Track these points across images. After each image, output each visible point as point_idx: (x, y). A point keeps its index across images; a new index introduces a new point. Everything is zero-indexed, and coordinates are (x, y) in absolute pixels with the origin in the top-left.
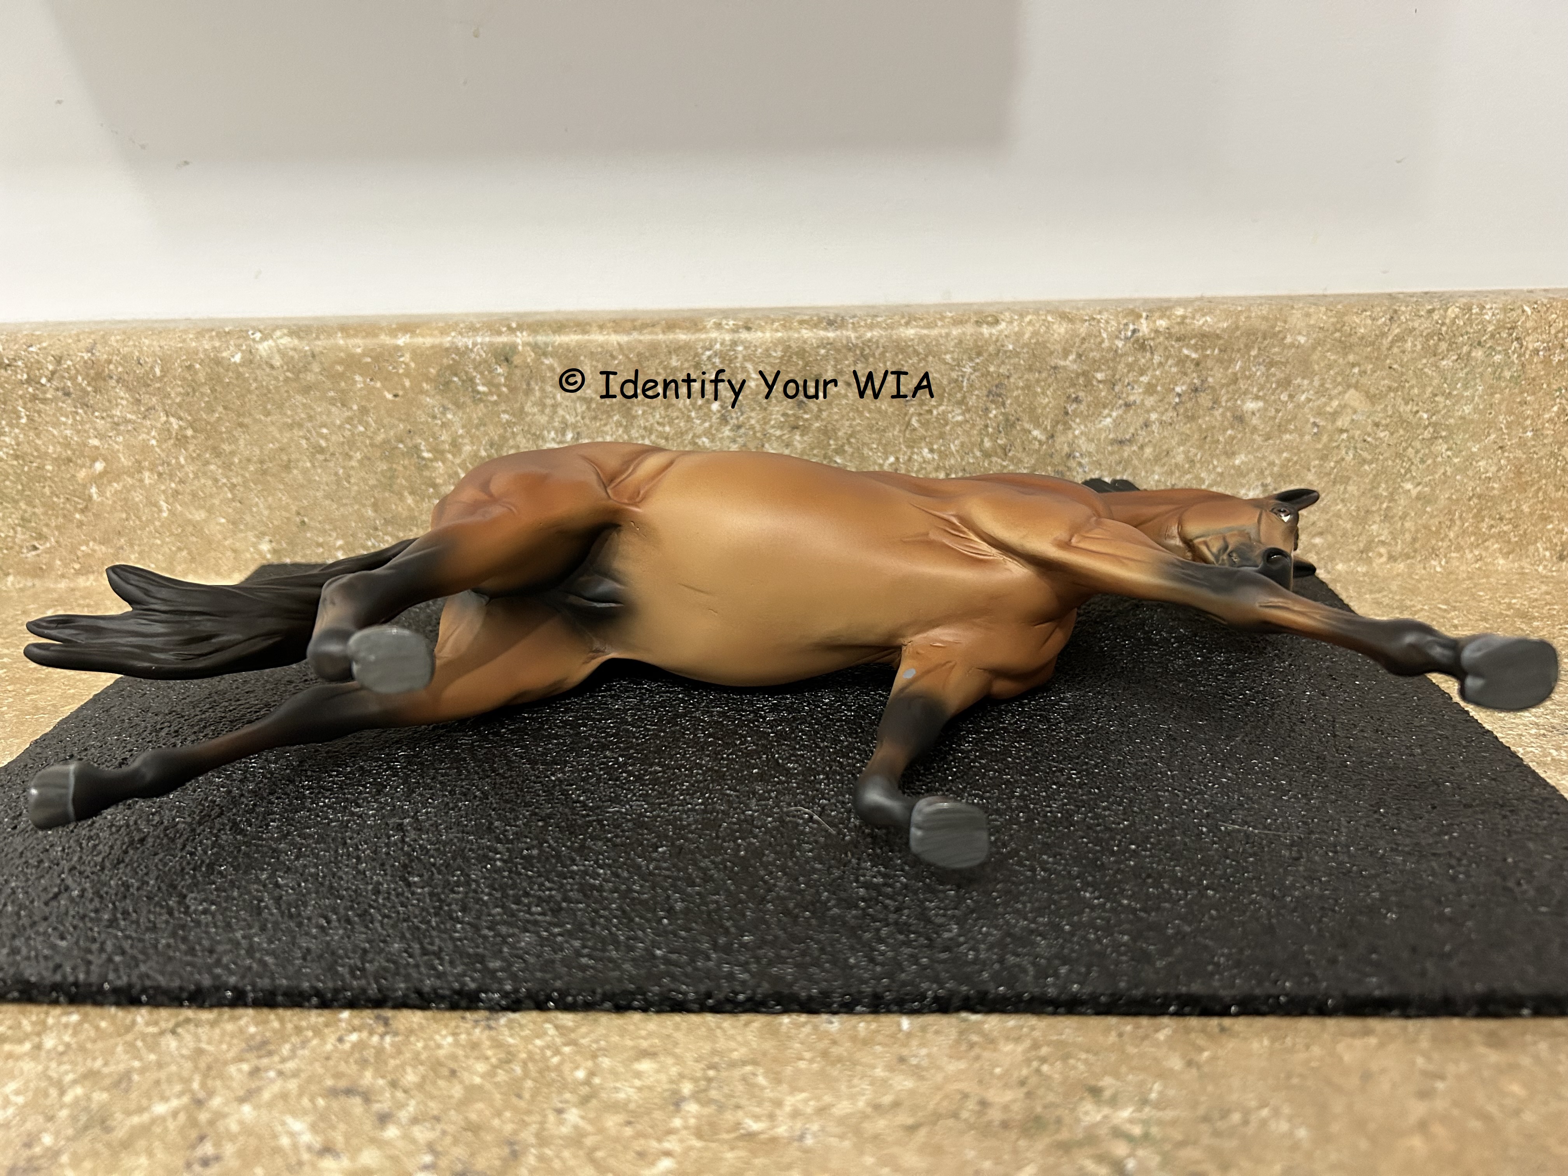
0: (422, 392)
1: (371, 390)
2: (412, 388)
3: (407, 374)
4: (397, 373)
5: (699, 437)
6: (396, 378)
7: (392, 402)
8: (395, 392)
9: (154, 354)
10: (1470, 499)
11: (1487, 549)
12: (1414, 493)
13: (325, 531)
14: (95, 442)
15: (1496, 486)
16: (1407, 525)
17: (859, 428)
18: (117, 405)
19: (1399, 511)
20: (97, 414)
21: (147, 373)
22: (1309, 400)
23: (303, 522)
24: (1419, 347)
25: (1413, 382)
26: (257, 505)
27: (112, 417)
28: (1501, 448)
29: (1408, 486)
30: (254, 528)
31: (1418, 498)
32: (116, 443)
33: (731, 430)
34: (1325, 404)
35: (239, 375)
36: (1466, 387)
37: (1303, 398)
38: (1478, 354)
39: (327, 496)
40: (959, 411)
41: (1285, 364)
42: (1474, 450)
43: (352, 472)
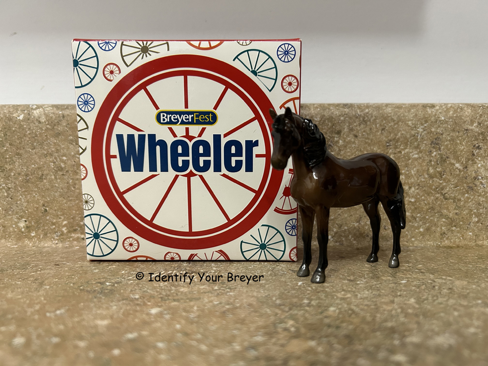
35: (21, 126)
40: (416, 152)
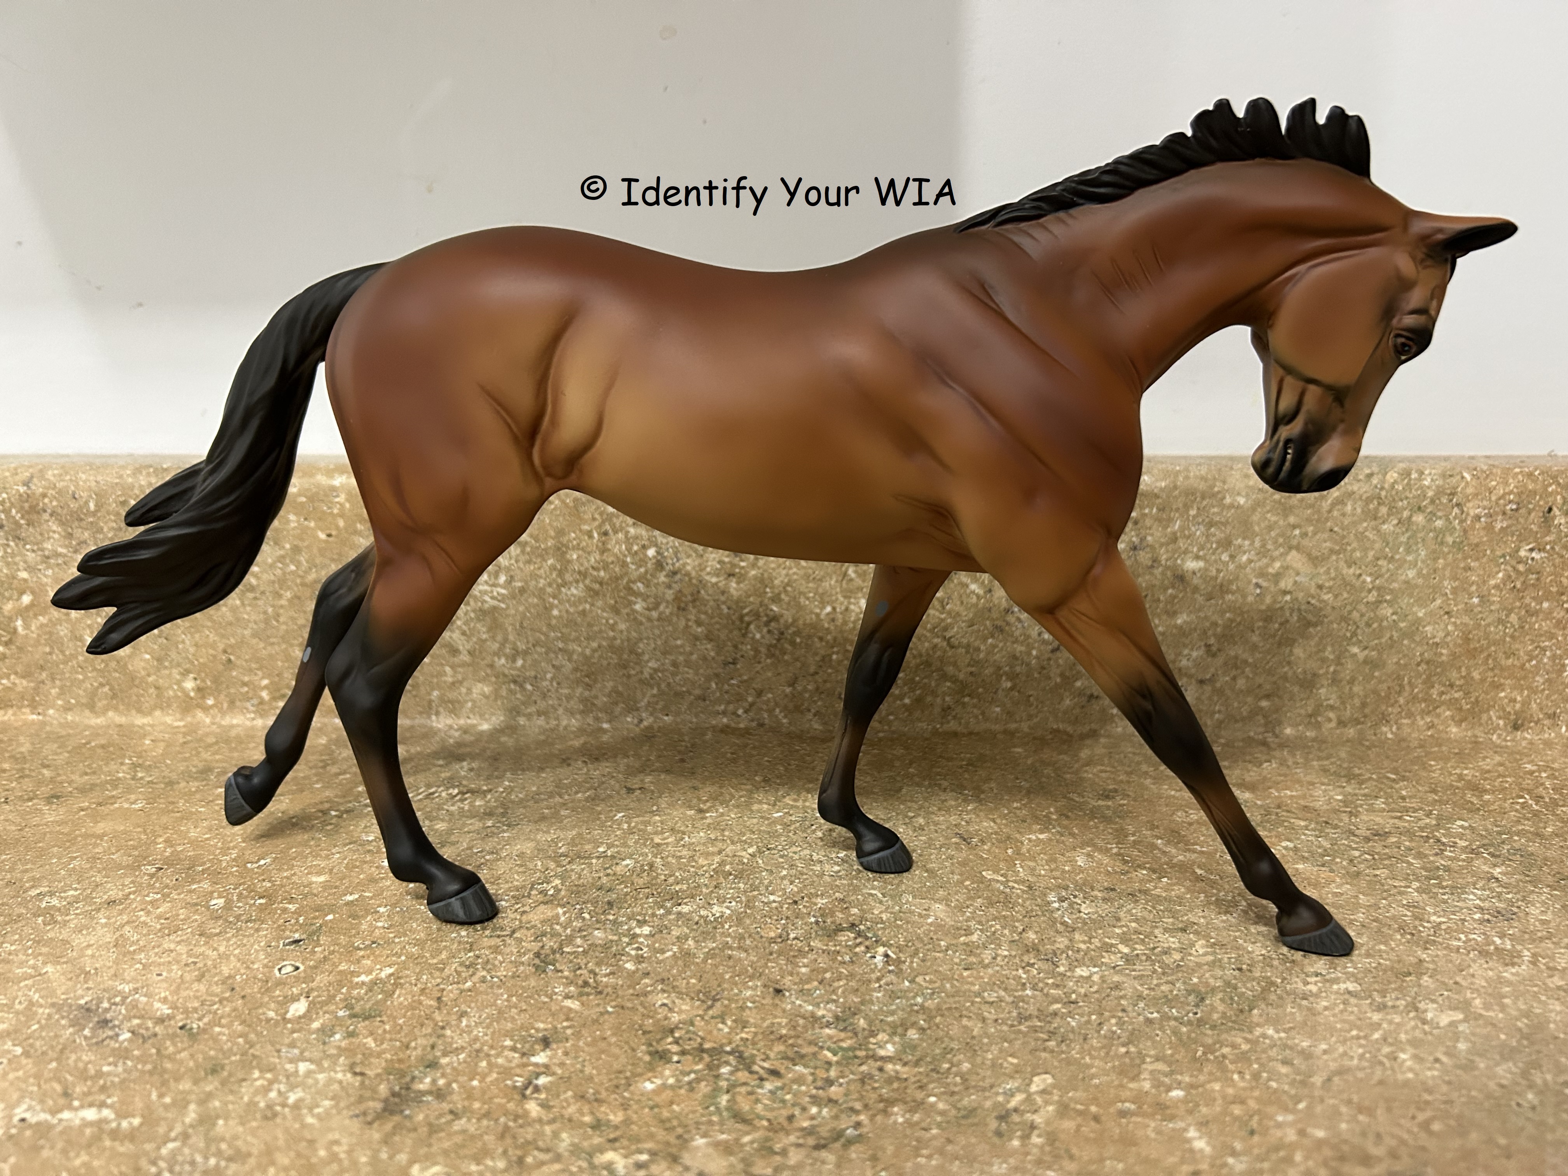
0: (356, 532)
1: (304, 530)
2: (346, 529)
3: (342, 515)
4: (332, 513)
5: (634, 582)
6: (330, 519)
7: (326, 542)
8: (328, 532)
9: (90, 489)
10: (1418, 664)
11: (1438, 716)
12: (1361, 656)
13: (251, 670)
14: (24, 575)
15: (1444, 651)
16: (1356, 689)
17: (795, 577)
18: (49, 538)
19: (1346, 675)
20: (28, 547)
21: (81, 507)
22: (1250, 561)
23: (230, 660)
24: (1359, 510)
25: (1355, 545)
26: (183, 642)
27: (42, 550)
28: (1447, 613)
29: (1355, 650)
30: (179, 665)
31: (1366, 662)
32: (46, 576)
33: (667, 576)
34: (1267, 566)
36: (1408, 551)
37: (1245, 558)
38: (1419, 518)
39: (254, 635)
41: (1225, 524)
42: (1420, 615)
43: (281, 611)
